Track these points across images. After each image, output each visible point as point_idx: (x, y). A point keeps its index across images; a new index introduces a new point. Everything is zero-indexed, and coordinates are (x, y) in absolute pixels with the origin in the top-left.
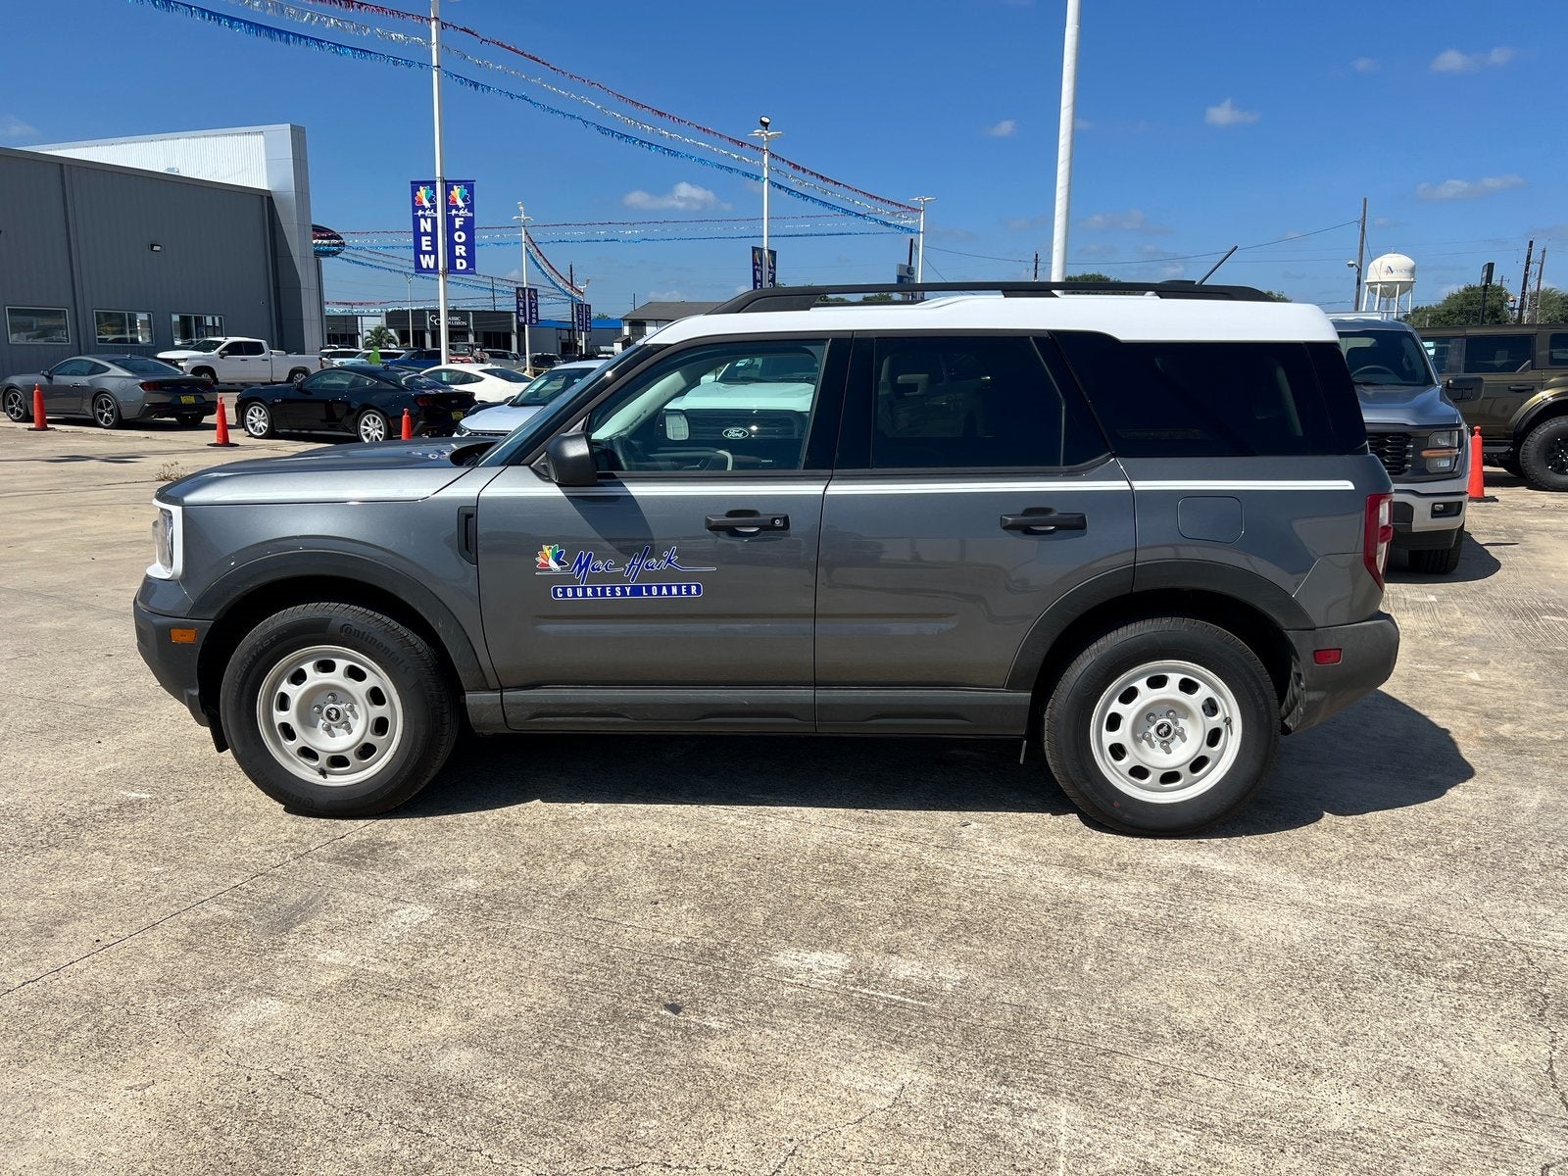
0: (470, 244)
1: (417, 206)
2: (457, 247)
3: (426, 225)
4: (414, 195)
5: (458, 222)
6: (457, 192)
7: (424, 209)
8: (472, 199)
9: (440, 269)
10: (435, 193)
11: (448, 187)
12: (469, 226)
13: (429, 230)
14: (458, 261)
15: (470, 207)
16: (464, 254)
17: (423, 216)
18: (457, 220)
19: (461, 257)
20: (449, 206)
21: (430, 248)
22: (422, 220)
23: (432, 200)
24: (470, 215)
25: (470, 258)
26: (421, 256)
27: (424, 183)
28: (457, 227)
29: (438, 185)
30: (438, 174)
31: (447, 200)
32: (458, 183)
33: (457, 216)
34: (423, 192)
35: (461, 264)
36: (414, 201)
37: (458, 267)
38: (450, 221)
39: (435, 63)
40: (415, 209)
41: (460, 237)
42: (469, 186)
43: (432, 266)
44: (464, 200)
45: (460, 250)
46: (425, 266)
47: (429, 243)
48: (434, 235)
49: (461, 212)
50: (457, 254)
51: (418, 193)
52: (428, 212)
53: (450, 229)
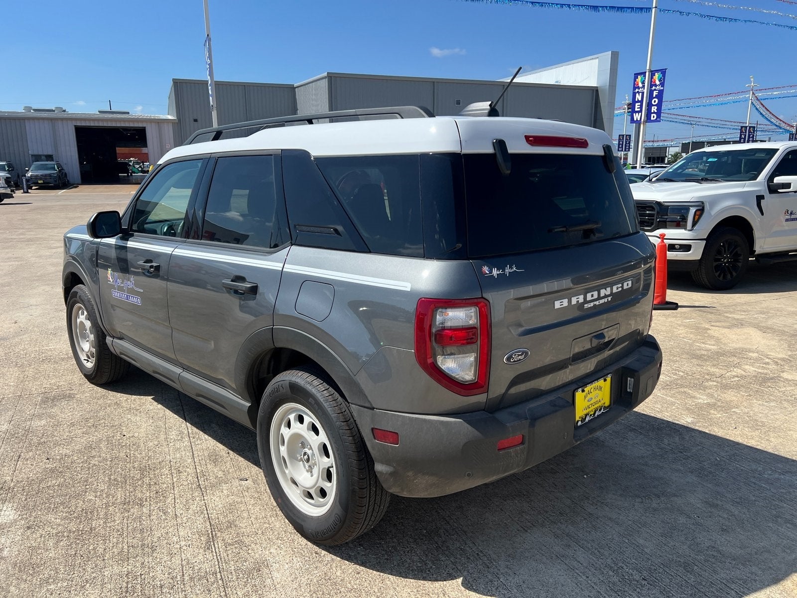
0: (659, 106)
1: (636, 87)
2: (653, 107)
3: (639, 97)
4: (635, 80)
5: (655, 93)
6: (657, 76)
7: (639, 88)
8: (664, 79)
9: (642, 120)
10: (645, 79)
11: (652, 73)
12: (660, 96)
13: (640, 99)
14: (652, 115)
15: (662, 84)
16: (656, 111)
17: (638, 92)
18: (655, 92)
19: (654, 113)
20: (652, 84)
21: (639, 109)
22: (637, 94)
23: (643, 83)
24: (662, 88)
25: (659, 114)
26: (634, 114)
27: (640, 74)
28: (654, 96)
29: (647, 74)
30: (648, 68)
31: (651, 81)
32: (657, 71)
33: (655, 90)
34: (640, 78)
35: (654, 117)
36: (634, 84)
37: (652, 119)
38: (651, 92)
39: (654, 6)
40: (635, 88)
41: (655, 101)
42: (663, 72)
43: (639, 119)
44: (660, 80)
45: (654, 109)
46: (635, 119)
47: (639, 107)
48: (641, 102)
49: (658, 87)
50: (652, 111)
51: (637, 80)
52: (640, 89)
53: (651, 97)
